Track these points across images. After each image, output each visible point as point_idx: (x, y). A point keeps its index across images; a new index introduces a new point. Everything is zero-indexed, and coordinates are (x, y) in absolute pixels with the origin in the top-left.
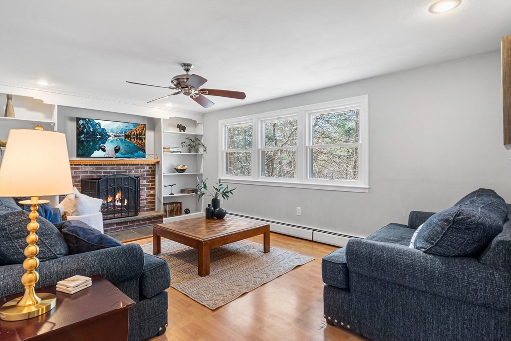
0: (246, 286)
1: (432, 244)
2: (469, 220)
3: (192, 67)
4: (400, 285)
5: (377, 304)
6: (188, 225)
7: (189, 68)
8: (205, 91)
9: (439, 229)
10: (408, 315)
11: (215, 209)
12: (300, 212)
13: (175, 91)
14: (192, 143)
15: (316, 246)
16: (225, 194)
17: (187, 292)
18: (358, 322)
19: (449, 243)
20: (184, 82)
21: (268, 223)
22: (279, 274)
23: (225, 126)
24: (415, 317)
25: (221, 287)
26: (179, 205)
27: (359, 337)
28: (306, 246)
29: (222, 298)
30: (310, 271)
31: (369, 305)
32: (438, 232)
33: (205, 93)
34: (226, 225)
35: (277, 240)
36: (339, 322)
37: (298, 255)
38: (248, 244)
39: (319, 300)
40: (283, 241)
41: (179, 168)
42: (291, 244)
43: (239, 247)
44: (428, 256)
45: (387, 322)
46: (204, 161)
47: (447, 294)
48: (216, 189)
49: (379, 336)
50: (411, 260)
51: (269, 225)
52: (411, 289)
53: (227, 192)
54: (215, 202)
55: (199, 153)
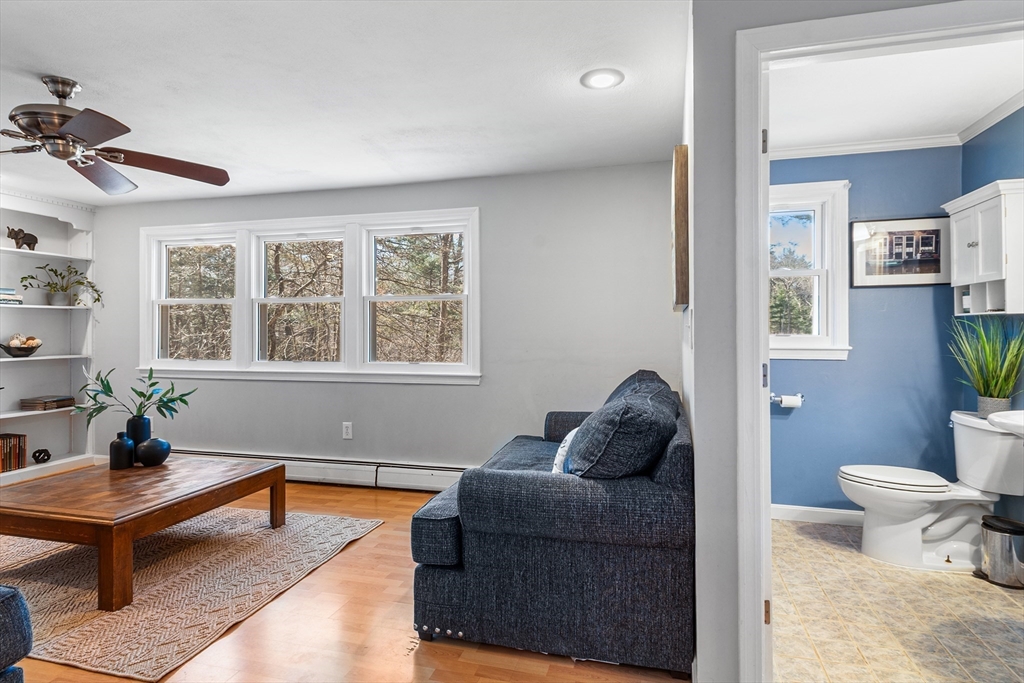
0: (235, 609)
1: (592, 461)
2: (640, 419)
3: (77, 89)
4: (546, 538)
5: (510, 579)
6: (60, 491)
7: (68, 90)
8: (116, 154)
9: (601, 437)
10: (558, 585)
11: (137, 443)
12: (350, 431)
13: (23, 143)
14: (56, 280)
15: (383, 497)
16: (165, 406)
17: (71, 657)
18: (477, 621)
19: (615, 457)
20: (52, 123)
21: (281, 463)
22: (311, 566)
23: (160, 242)
24: (568, 586)
25: (169, 625)
26: (13, 441)
27: (479, 648)
28: (364, 499)
29: (176, 648)
30: (376, 547)
31: (496, 584)
32: (599, 442)
33: (114, 159)
34: (172, 478)
35: (299, 495)
36: (443, 630)
37: (350, 520)
38: (229, 515)
39: (403, 600)
40: (313, 496)
41: (15, 343)
42: (330, 500)
43: (206, 525)
44: (587, 483)
45: (525, 607)
46: (94, 326)
47: (613, 538)
48: (141, 394)
49: (512, 634)
50: (564, 492)
51: (283, 466)
52: (562, 541)
53: (172, 400)
54: (138, 426)
55: (81, 306)
